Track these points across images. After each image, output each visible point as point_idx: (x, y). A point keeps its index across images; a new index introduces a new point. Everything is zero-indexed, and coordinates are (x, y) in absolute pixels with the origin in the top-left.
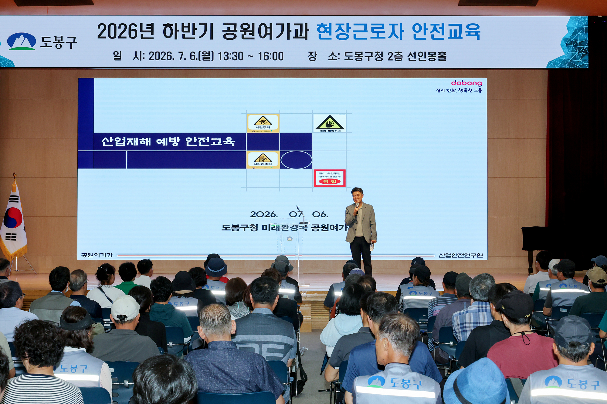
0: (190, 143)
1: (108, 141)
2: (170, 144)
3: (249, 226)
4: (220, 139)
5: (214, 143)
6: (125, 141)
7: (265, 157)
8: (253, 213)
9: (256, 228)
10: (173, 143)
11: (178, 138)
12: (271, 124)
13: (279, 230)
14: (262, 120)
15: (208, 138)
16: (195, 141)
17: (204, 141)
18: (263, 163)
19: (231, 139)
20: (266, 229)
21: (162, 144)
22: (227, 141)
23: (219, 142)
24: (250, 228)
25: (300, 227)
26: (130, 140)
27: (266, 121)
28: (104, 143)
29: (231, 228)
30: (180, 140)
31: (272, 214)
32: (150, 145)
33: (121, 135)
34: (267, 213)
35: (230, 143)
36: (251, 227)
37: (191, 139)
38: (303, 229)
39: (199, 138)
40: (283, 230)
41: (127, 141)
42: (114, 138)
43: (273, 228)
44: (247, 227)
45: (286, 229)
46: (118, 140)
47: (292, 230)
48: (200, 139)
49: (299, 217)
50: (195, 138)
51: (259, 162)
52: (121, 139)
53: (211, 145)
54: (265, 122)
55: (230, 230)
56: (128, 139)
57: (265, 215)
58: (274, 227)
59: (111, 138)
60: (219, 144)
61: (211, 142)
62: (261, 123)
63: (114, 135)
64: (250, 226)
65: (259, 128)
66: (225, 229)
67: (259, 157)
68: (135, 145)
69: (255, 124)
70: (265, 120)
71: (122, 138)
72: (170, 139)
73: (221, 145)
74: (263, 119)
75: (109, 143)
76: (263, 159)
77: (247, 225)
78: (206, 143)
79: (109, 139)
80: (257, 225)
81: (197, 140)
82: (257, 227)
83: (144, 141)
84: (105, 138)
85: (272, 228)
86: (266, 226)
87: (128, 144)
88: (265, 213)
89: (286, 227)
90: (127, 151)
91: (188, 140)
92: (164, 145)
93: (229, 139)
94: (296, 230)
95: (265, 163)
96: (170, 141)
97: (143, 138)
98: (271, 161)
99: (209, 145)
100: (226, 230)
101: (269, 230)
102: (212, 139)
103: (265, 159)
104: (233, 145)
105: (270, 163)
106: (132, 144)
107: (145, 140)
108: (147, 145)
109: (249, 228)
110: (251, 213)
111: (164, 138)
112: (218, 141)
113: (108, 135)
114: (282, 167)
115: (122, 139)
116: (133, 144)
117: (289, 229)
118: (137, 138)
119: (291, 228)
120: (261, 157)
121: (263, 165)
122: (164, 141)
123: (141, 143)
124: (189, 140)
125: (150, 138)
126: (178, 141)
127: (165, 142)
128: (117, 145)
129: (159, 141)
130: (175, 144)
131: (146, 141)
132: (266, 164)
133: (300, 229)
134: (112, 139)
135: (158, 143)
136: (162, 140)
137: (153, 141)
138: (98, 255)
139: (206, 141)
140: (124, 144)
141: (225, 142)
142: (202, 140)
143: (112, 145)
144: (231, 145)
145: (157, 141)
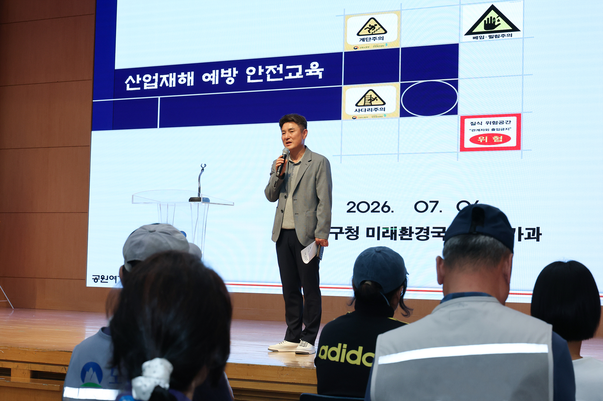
0: (253, 77)
1: (134, 82)
2: (222, 80)
3: (344, 231)
4: (300, 67)
5: (290, 74)
6: (157, 80)
7: (374, 96)
8: (352, 205)
9: (355, 234)
10: (226, 78)
11: (235, 69)
12: (386, 32)
13: (395, 239)
14: (370, 25)
15: (281, 65)
16: (260, 74)
17: (274, 72)
18: (370, 107)
19: (317, 64)
20: (373, 236)
21: (210, 82)
22: (311, 69)
23: (298, 72)
24: (346, 233)
25: (432, 232)
26: (164, 77)
27: (378, 27)
28: (128, 85)
30: (237, 72)
31: (385, 206)
32: (192, 84)
33: (152, 70)
34: (376, 205)
35: (316, 72)
36: (347, 231)
37: (254, 69)
38: (439, 236)
39: (267, 67)
40: (402, 239)
41: (160, 80)
42: (141, 77)
43: (386, 234)
44: (341, 232)
45: (408, 237)
46: (147, 78)
47: (418, 238)
48: (268, 69)
49: (432, 211)
50: (260, 67)
51: (364, 106)
52: (152, 78)
53: (286, 78)
54: (375, 28)
56: (161, 76)
57: (372, 207)
58: (387, 232)
59: (138, 76)
60: (299, 75)
61: (286, 72)
62: (369, 31)
63: (142, 71)
64: (346, 229)
65: (365, 40)
67: (364, 96)
68: (171, 86)
69: (358, 34)
70: (376, 25)
71: (153, 75)
72: (223, 71)
73: (302, 77)
74: (373, 23)
75: (135, 85)
76: (371, 100)
77: (341, 228)
78: (278, 75)
79: (135, 79)
80: (358, 228)
81: (263, 71)
82: (357, 231)
83: (185, 77)
84: (130, 78)
85: (384, 233)
86: (373, 229)
87: (161, 85)
88: (372, 204)
89: (408, 233)
90: (159, 97)
91: (250, 71)
92: (213, 83)
93: (314, 65)
94: (425, 238)
95: (373, 107)
96: (222, 76)
97: (183, 74)
98: (384, 103)
99: (281, 79)
101: (378, 239)
102: (288, 67)
103: (374, 99)
104: (320, 77)
105: (383, 107)
106: (167, 85)
107: (186, 76)
108: (188, 85)
109: (343, 233)
110: (348, 204)
111: (214, 71)
112: (297, 70)
113: (134, 72)
114: (403, 114)
115: (154, 77)
116: (169, 84)
117: (414, 236)
118: (175, 74)
119: (416, 234)
120: (368, 97)
121: (370, 112)
122: (214, 77)
123: (180, 82)
124: (251, 71)
125: (193, 73)
126: (234, 75)
127: (215, 78)
128: (145, 88)
129: (207, 77)
130: (230, 81)
131: (186, 78)
132: (376, 109)
133: (433, 236)
135: (204, 79)
136: (211, 74)
137: (198, 78)
138: (114, 279)
139: (278, 71)
140: (155, 86)
141: (308, 72)
142: (271, 70)
143: (139, 89)
144: (318, 76)
145: (204, 77)
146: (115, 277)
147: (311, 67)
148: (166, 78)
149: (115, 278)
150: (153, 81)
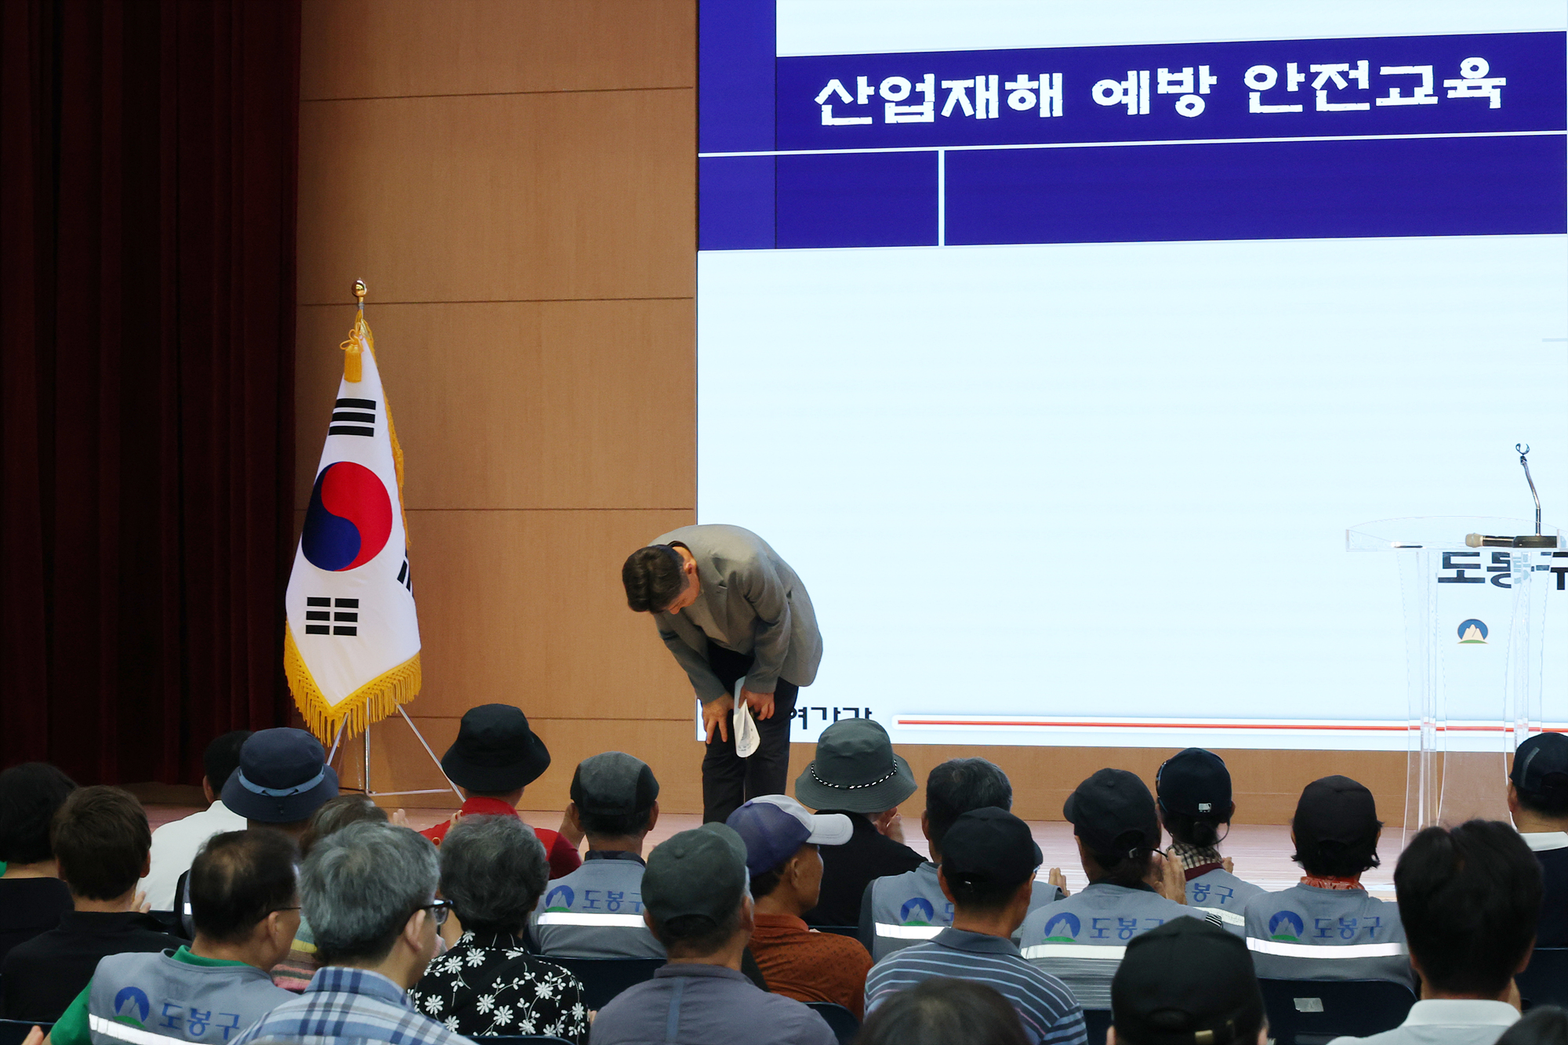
0: (1267, 98)
1: (847, 98)
2: (1163, 104)
4: (1427, 72)
5: (1395, 92)
6: (930, 96)
10: (1178, 97)
11: (1204, 70)
15: (1364, 65)
16: (1292, 87)
17: (1341, 84)
19: (1484, 65)
21: (1122, 107)
22: (1463, 78)
23: (1421, 85)
26: (957, 88)
28: (827, 110)
29: (1490, 569)
30: (1214, 80)
32: (1058, 112)
33: (912, 65)
35: (1479, 88)
37: (1272, 74)
39: (1314, 68)
41: (942, 95)
42: (874, 82)
46: (895, 89)
48: (1317, 74)
50: (1292, 68)
52: (913, 87)
53: (1380, 102)
55: (1481, 580)
56: (945, 84)
59: (862, 81)
60: (1423, 96)
61: (1380, 86)
63: (878, 66)
66: (1452, 573)
68: (981, 115)
71: (916, 78)
72: (1163, 75)
73: (1434, 100)
75: (854, 110)
78: (1352, 93)
79: (852, 90)
81: (1302, 78)
83: (1031, 90)
84: (835, 85)
87: (947, 111)
90: (941, 151)
91: (1259, 78)
92: (1132, 111)
93: (1475, 68)
96: (1163, 89)
97: (1023, 79)
99: (1366, 107)
100: (1461, 578)
102: (1385, 71)
104: (1495, 103)
106: (968, 111)
107: (1034, 85)
108: (1044, 113)
111: (1132, 74)
112: (1417, 80)
113: (847, 67)
115: (919, 87)
116: (975, 110)
118: (994, 79)
122: (1133, 92)
123: (1013, 102)
124: (1261, 78)
125: (1058, 78)
126: (1205, 89)
127: (1138, 95)
128: (890, 119)
129: (1108, 93)
130: (1190, 107)
131: (1036, 92)
134: (869, 85)
135: (1098, 96)
136: (1122, 82)
137: (1076, 94)
138: (800, 716)
139: (1353, 83)
140: (926, 113)
141: (1455, 88)
142: (1330, 77)
143: (868, 121)
144: (1487, 100)
145: (1097, 92)
146: (800, 711)
147: (1463, 73)
148: (964, 91)
149: (802, 713)
150: (916, 98)
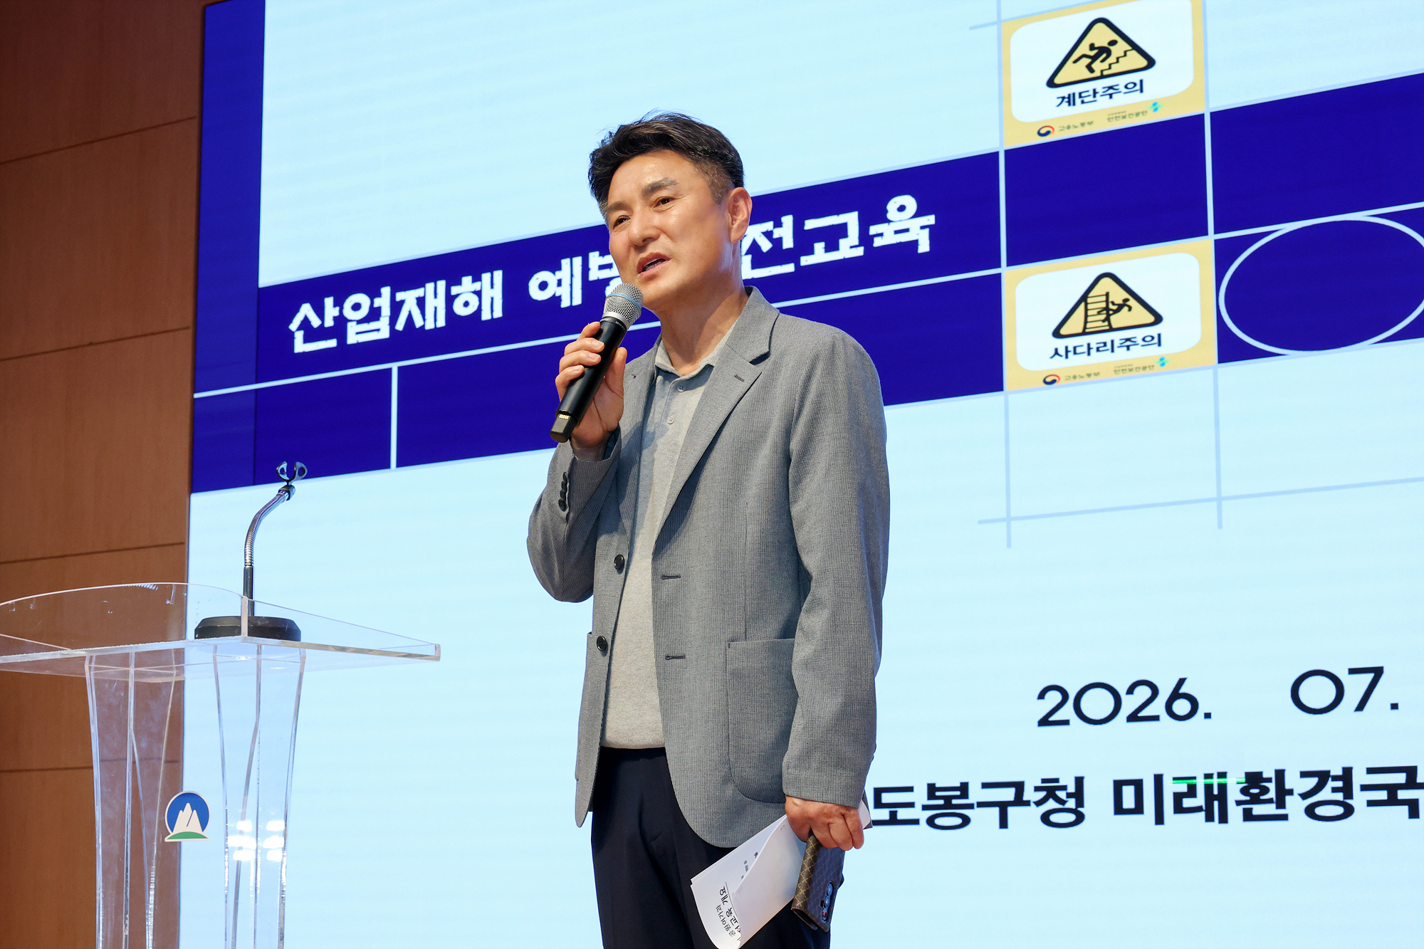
1: (316, 322)
2: (594, 291)
3: (1029, 794)
4: (851, 220)
5: (819, 247)
6: (386, 312)
7: (1118, 295)
8: (1055, 698)
9: (1071, 803)
10: (606, 282)
12: (1151, 63)
13: (1224, 819)
14: (1092, 47)
15: (788, 220)
17: (766, 246)
18: (1107, 337)
19: (910, 202)
20: (1139, 809)
21: (556, 300)
22: (889, 221)
23: (845, 236)
24: (1039, 803)
25: (1365, 788)
26: (409, 297)
27: (1122, 46)
28: (299, 336)
29: (925, 808)
31: (1176, 695)
32: (498, 313)
33: (370, 280)
34: (1144, 693)
35: (907, 230)
36: (1042, 794)
38: (1393, 801)
40: (1248, 816)
41: (396, 307)
42: (339, 303)
43: (1187, 803)
44: (1019, 801)
45: (1270, 809)
46: (356, 307)
47: (1310, 812)
49: (1360, 707)
51: (1084, 333)
52: (372, 303)
53: (805, 261)
54: (1109, 53)
55: (916, 822)
56: (400, 296)
57: (1129, 704)
58: (1192, 792)
59: (329, 301)
60: (849, 248)
61: (805, 241)
62: (1089, 68)
63: (343, 285)
64: (1037, 789)
65: (1078, 101)
66: (884, 814)
67: (1084, 298)
68: (430, 325)
69: (1051, 83)
70: (1113, 43)
71: (374, 294)
72: (594, 259)
73: (860, 252)
74: (1101, 36)
75: (321, 333)
76: (1109, 311)
77: (1019, 787)
78: (777, 254)
79: (320, 312)
80: (1079, 781)
82: (1079, 795)
83: (475, 292)
84: (306, 310)
85: (1178, 797)
86: (1138, 784)
87: (400, 326)
88: (1130, 691)
89: (1272, 794)
90: (394, 367)
92: (565, 303)
93: (902, 208)
94: (1339, 810)
95: (1117, 336)
96: (594, 275)
97: (467, 280)
98: (1158, 319)
99: (789, 268)
100: (893, 820)
101: (1159, 819)
102: (810, 224)
103: (1120, 307)
104: (924, 247)
105: (1153, 331)
106: (418, 322)
107: (477, 286)
108: (486, 316)
109: (1027, 803)
110: (1042, 696)
111: (565, 263)
112: (842, 230)
113: (314, 290)
114: (1230, 350)
115: (378, 302)
116: (424, 320)
117: (1295, 805)
118: (442, 284)
119: (1304, 796)
120: (1096, 303)
121: (1106, 356)
122: (566, 283)
123: (459, 309)
125: (498, 275)
127: (571, 285)
128: (352, 339)
129: (543, 286)
131: (478, 293)
132: (1128, 343)
133: (1371, 803)
134: (335, 306)
135: (536, 294)
136: (557, 273)
137: (515, 292)
139: (777, 242)
140: (381, 330)
141: (881, 235)
142: (754, 239)
143: (332, 343)
144: (914, 244)
145: (533, 284)
147: (889, 216)
148: (415, 301)
150: (374, 314)
